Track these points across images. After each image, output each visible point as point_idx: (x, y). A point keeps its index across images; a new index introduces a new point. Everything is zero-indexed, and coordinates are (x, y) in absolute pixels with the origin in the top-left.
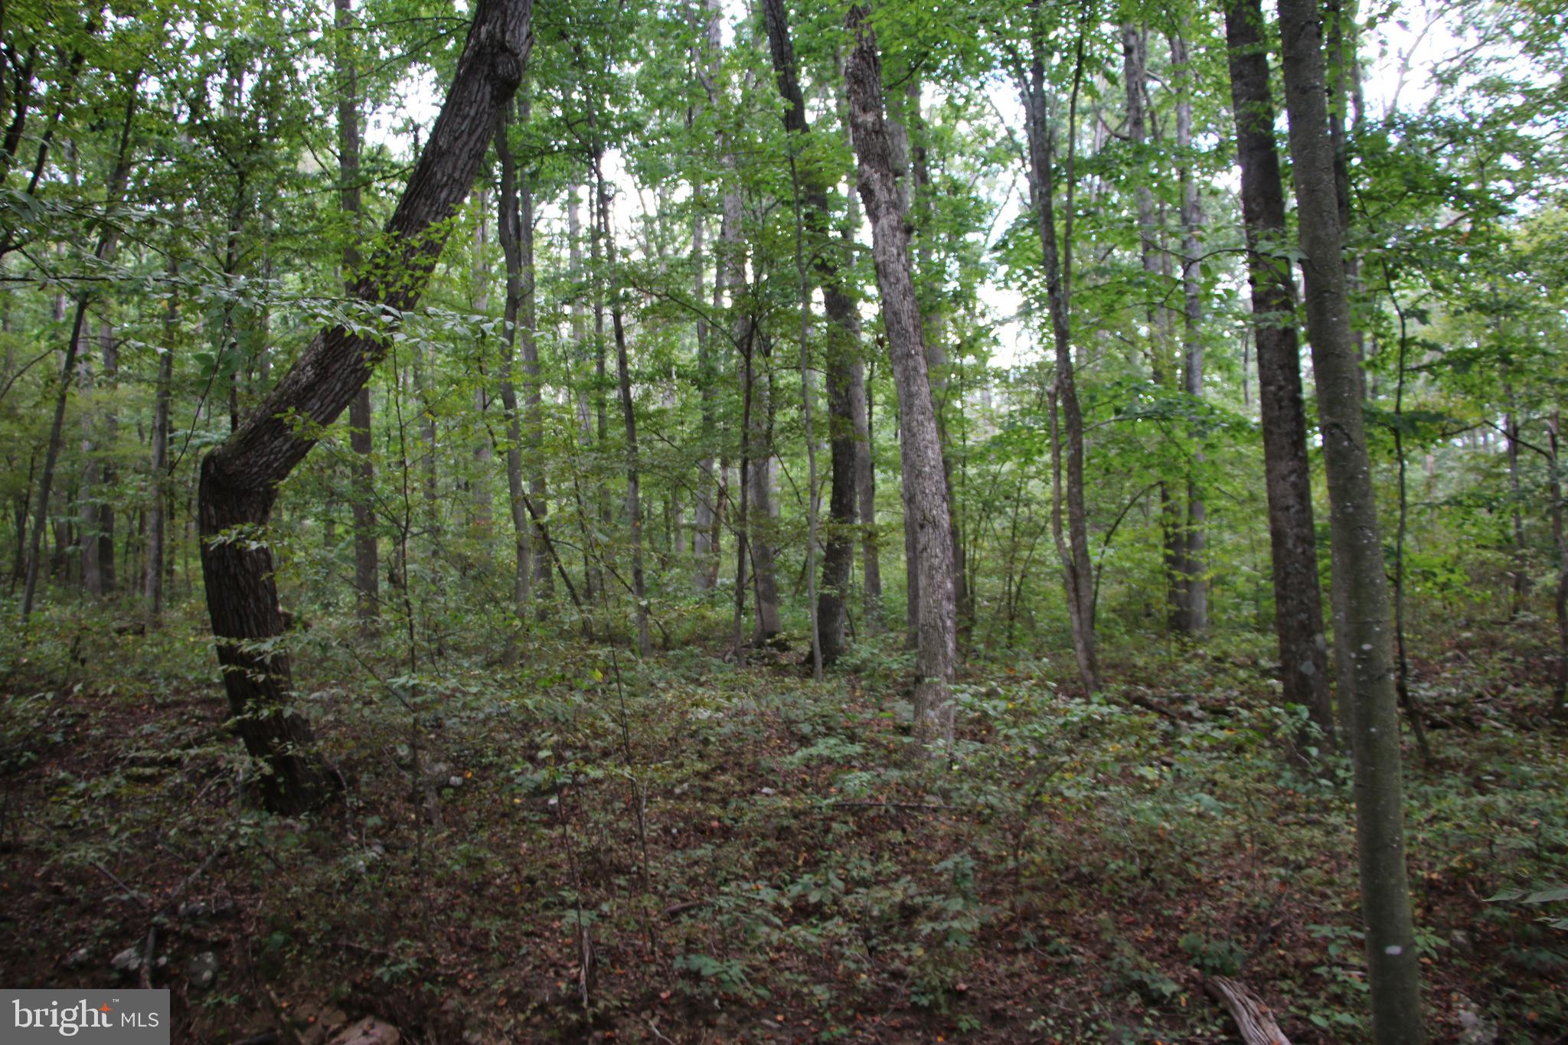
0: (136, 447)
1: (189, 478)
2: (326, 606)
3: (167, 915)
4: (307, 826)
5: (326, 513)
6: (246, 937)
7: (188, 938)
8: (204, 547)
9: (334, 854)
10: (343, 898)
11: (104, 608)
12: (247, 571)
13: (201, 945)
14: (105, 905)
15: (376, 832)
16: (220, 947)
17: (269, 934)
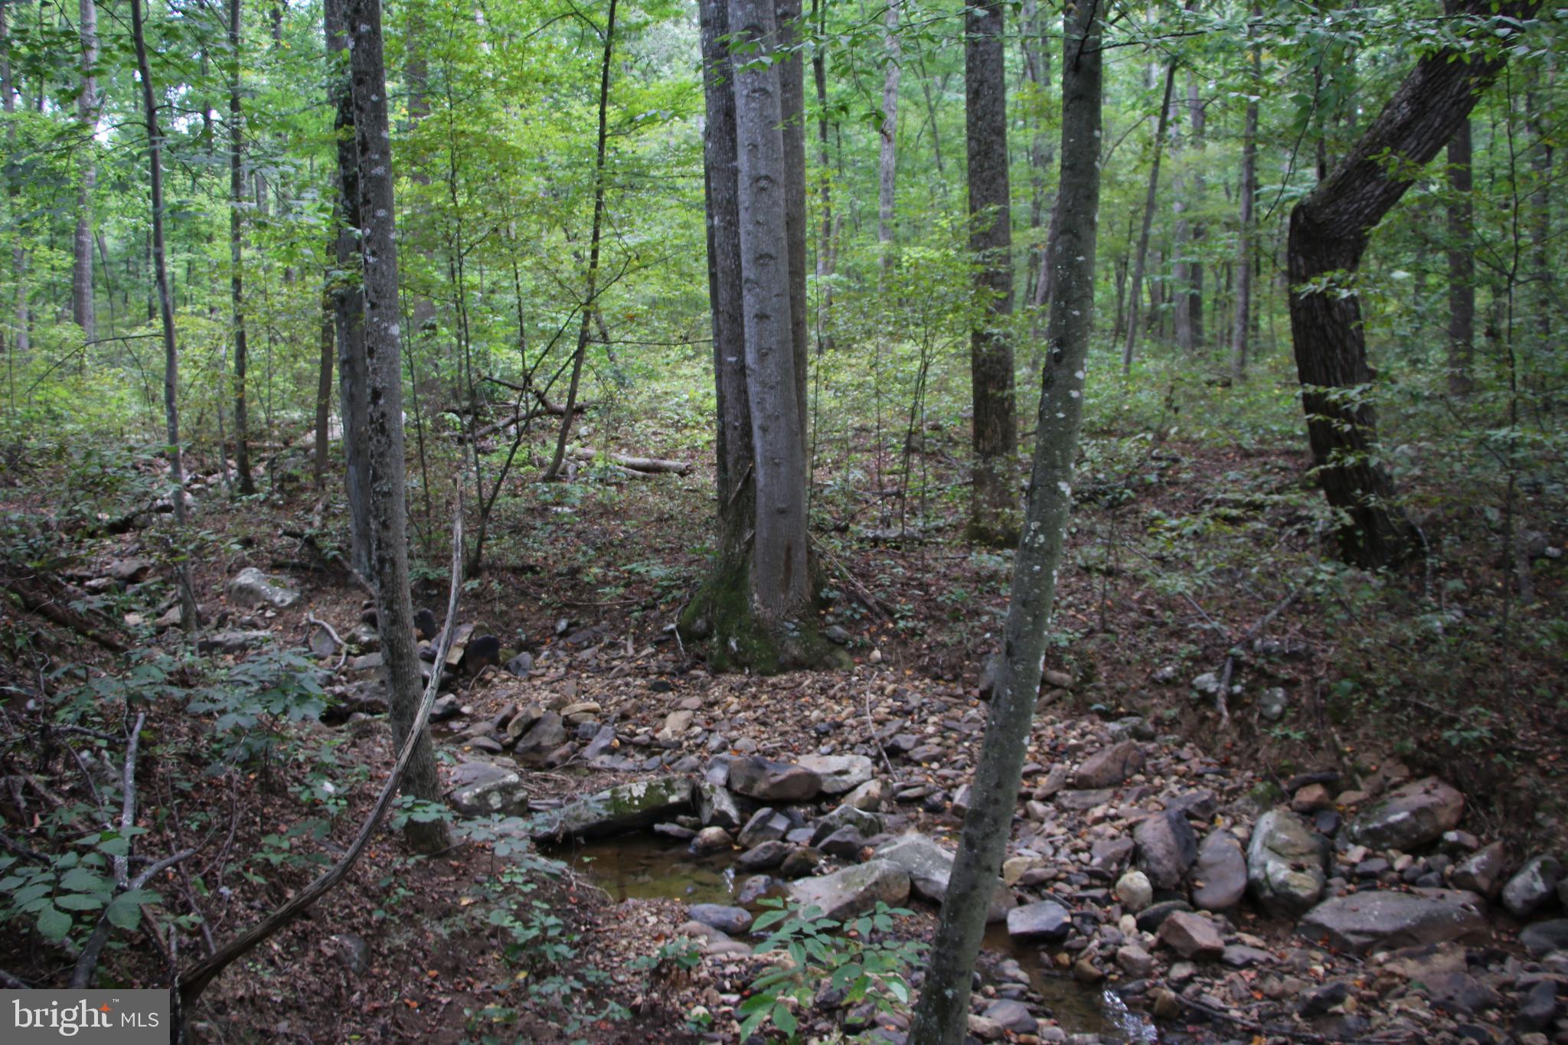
0: (1224, 205)
1: (1276, 233)
2: (1414, 362)
3: (1244, 648)
4: (1382, 582)
5: (1417, 264)
6: (1316, 680)
7: (1261, 672)
8: (1293, 296)
9: (1410, 613)
10: (1416, 656)
11: (1193, 361)
12: (1335, 322)
13: (1273, 681)
14: (1190, 631)
15: (1457, 597)
16: (1290, 684)
17: (1337, 680)
